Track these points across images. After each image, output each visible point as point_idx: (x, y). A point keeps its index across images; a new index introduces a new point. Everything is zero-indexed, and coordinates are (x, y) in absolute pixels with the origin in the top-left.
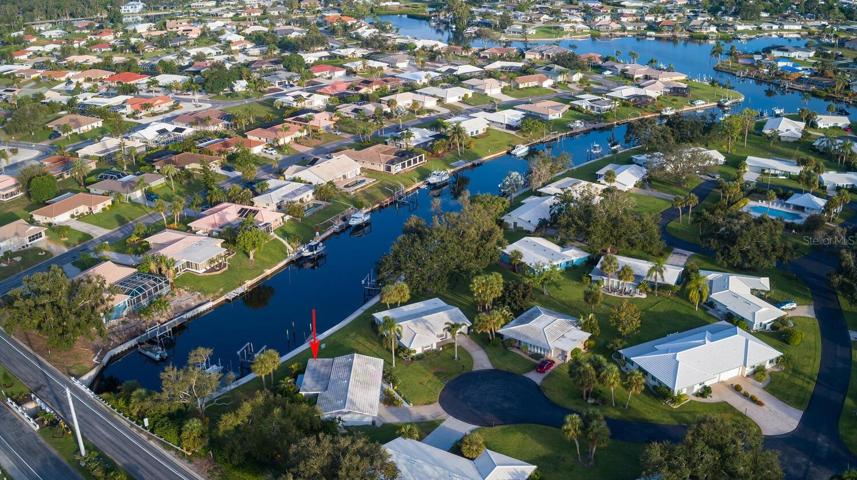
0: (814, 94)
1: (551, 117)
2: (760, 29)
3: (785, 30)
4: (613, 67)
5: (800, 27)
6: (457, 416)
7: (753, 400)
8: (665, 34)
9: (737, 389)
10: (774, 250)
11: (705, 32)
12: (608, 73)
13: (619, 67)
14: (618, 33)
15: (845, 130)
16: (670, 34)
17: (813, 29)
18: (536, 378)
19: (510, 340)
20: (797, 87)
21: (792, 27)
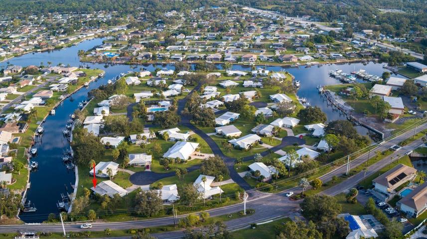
0: (126, 64)
1: (50, 97)
2: (79, 38)
3: (89, 37)
4: (47, 70)
5: (94, 34)
6: (143, 185)
7: (201, 156)
8: (44, 49)
9: (195, 155)
10: (176, 119)
11: (60, 45)
12: (46, 73)
13: (50, 70)
14: (25, 53)
15: (150, 75)
16: (46, 49)
17: (99, 34)
18: (149, 170)
19: (133, 164)
20: (118, 62)
21: (91, 35)
